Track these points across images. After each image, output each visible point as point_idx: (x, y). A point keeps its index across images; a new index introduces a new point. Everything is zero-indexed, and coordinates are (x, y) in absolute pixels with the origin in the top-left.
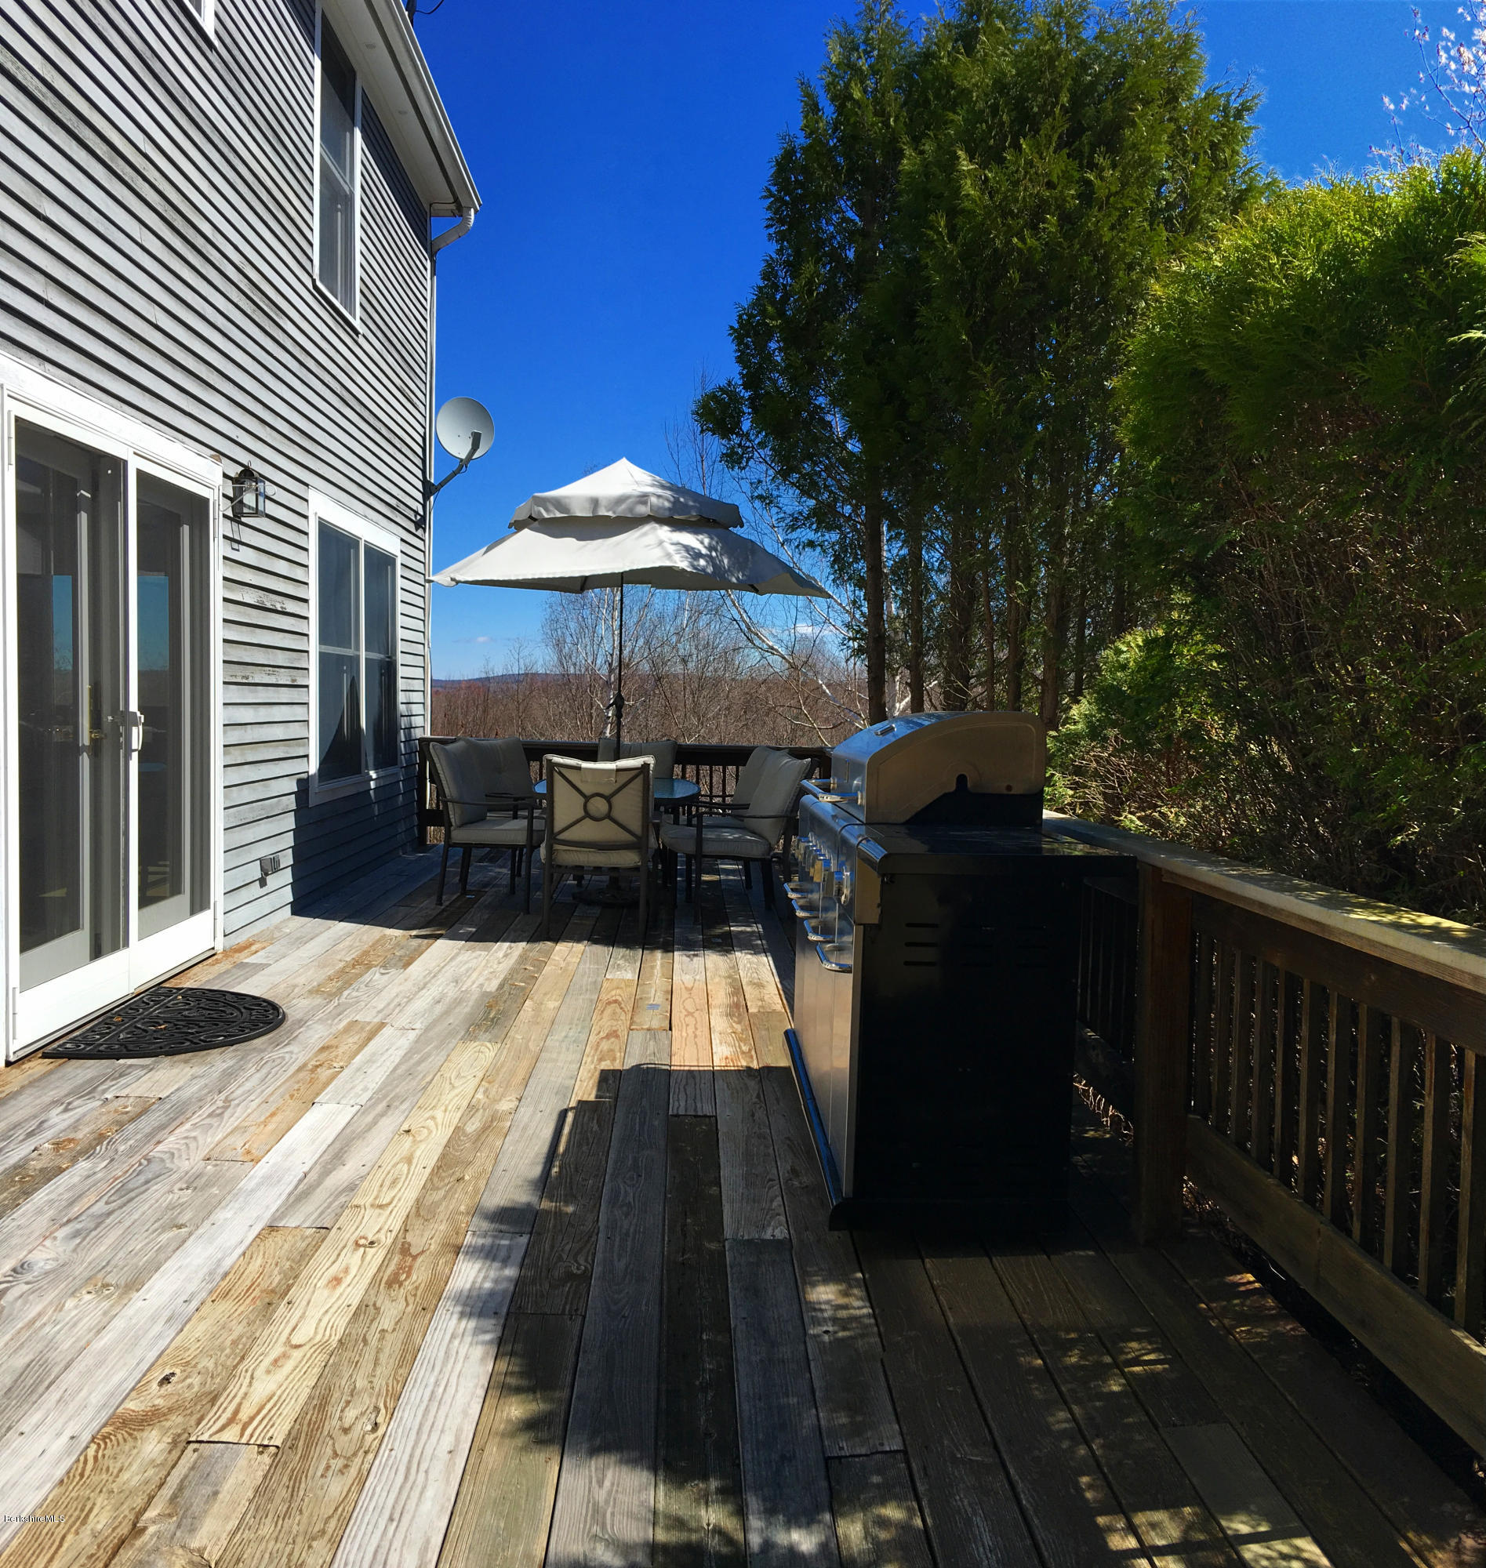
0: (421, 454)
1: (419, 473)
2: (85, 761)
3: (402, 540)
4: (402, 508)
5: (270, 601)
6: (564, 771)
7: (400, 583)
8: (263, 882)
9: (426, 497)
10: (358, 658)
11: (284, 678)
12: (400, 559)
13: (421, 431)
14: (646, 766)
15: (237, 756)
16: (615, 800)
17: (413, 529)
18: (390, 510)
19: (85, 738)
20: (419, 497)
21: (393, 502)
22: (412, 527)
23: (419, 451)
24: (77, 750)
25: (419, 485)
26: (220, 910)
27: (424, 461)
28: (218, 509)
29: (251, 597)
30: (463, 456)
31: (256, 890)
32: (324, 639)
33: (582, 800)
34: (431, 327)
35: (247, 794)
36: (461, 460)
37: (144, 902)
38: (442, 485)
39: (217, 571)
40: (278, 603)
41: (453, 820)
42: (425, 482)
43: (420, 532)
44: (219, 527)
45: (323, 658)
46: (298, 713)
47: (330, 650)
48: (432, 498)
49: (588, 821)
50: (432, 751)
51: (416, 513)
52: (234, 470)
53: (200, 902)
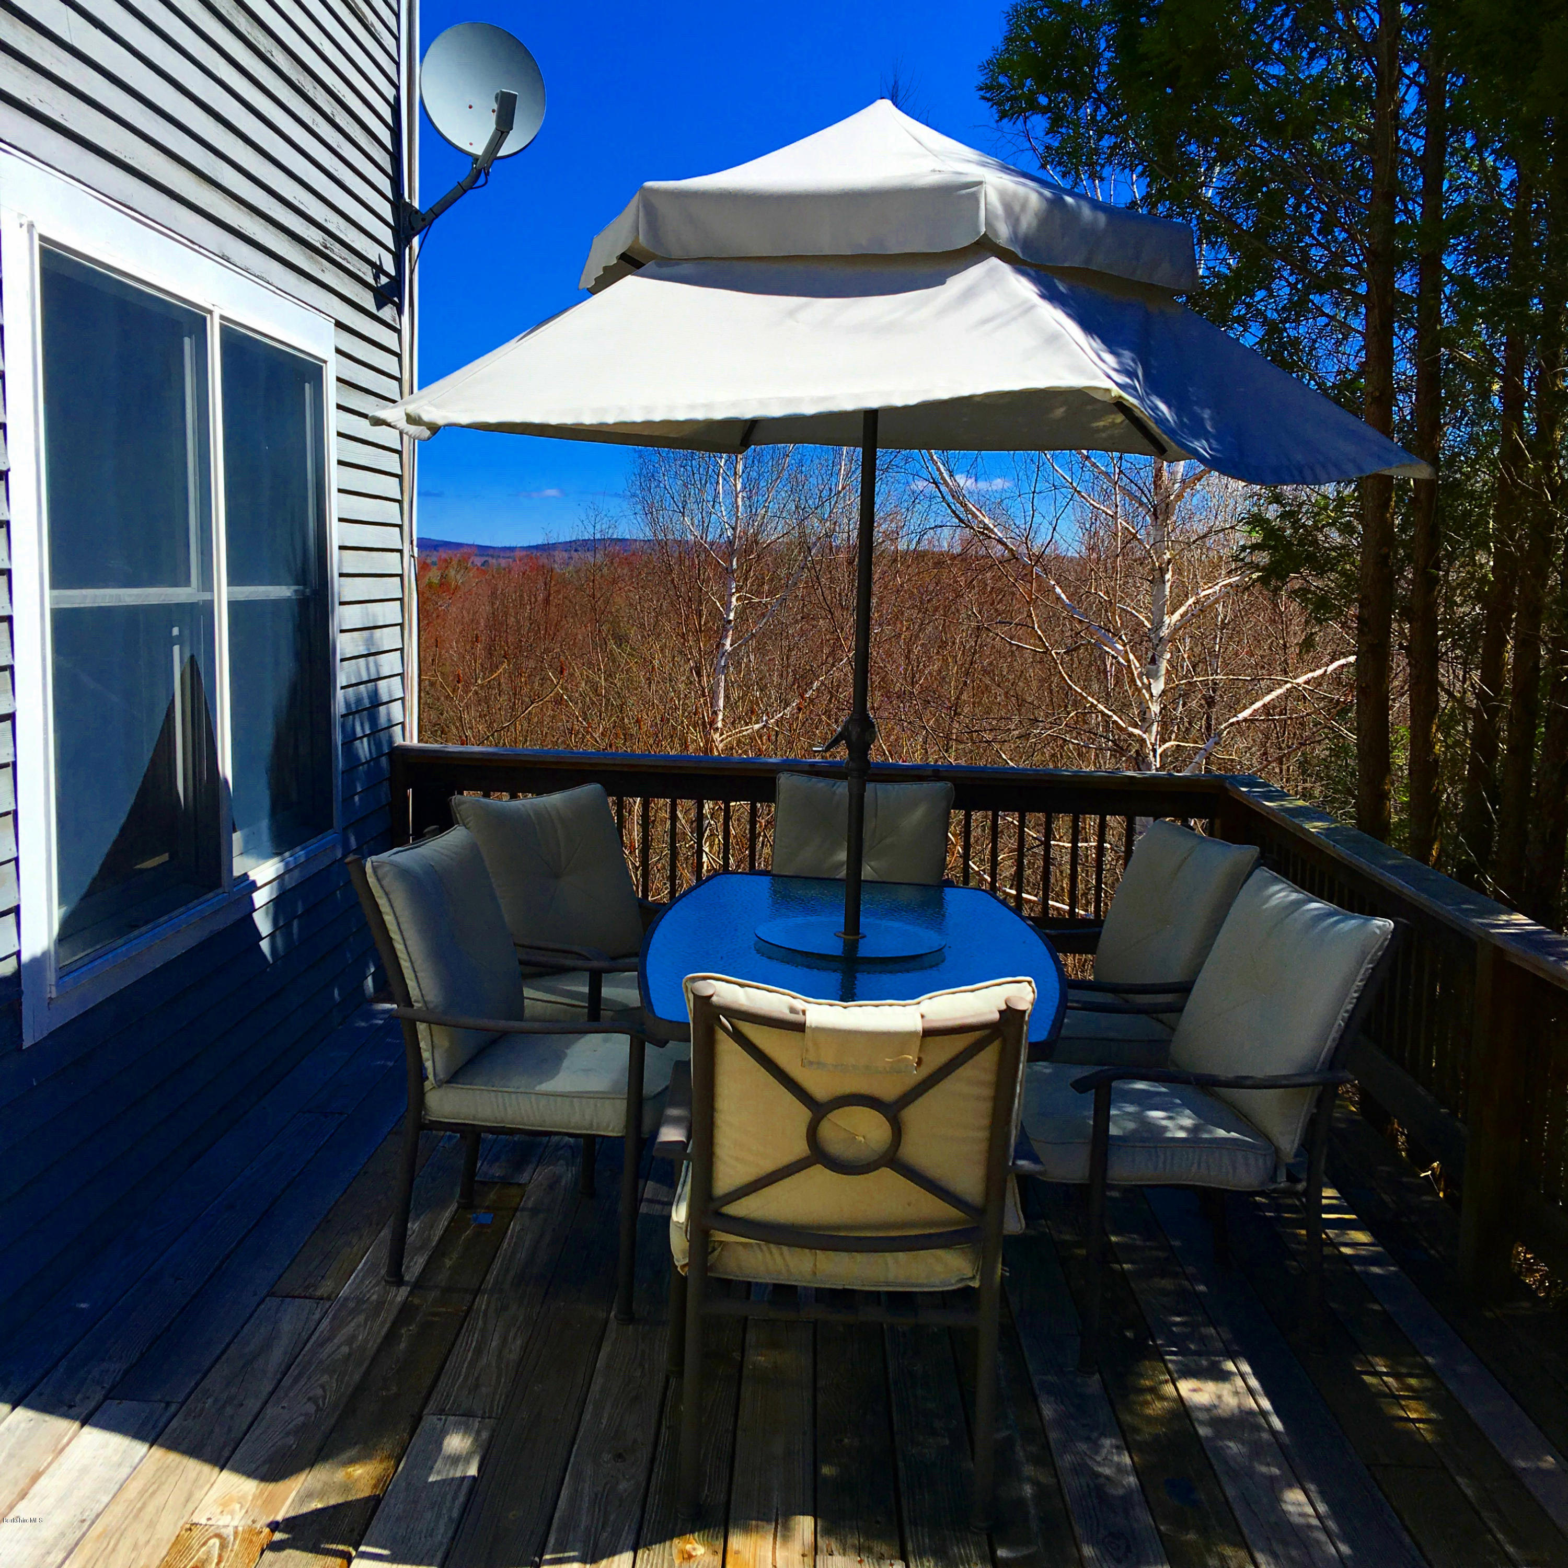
0: (388, 143)
1: (385, 185)
3: (339, 324)
4: (338, 253)
6: (747, 1029)
7: (334, 420)
9: (402, 235)
10: (207, 609)
12: (333, 369)
13: (390, 93)
14: (1010, 1015)
16: (912, 1115)
17: (370, 305)
18: (305, 252)
20: (387, 236)
21: (314, 236)
22: (367, 300)
23: (385, 136)
25: (386, 210)
27: (396, 158)
30: (478, 149)
33: (803, 1115)
36: (475, 158)
38: (436, 213)
41: (428, 1064)
42: (398, 203)
43: (388, 313)
48: (416, 241)
49: (819, 1175)
50: (371, 880)
51: (378, 270)
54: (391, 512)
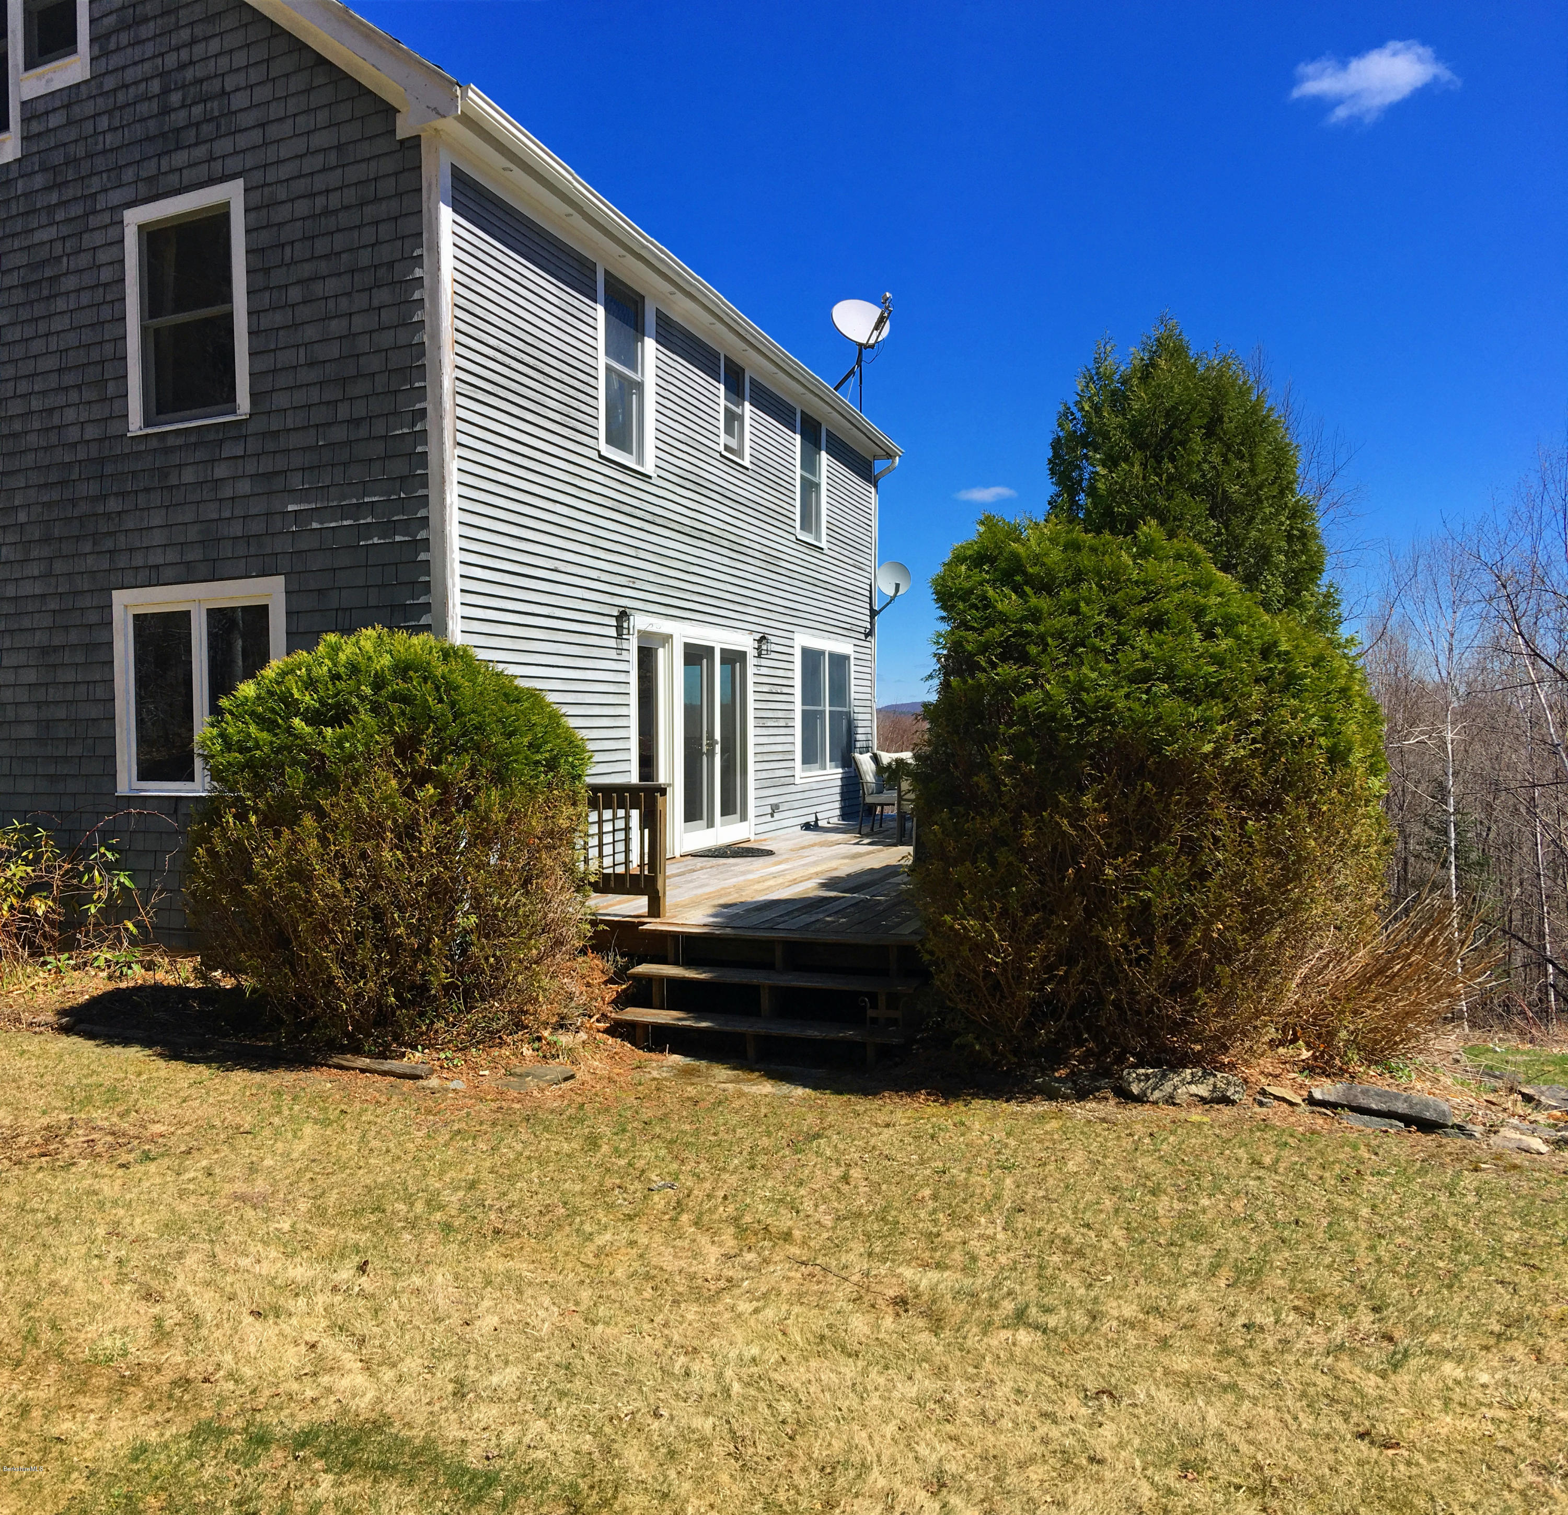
0: (869, 597)
1: (868, 607)
2: (705, 758)
3: (855, 646)
4: (854, 628)
5: (775, 689)
7: (853, 669)
8: (772, 816)
9: (873, 618)
10: (824, 711)
11: (782, 723)
12: (853, 656)
13: (868, 582)
15: (760, 758)
17: (863, 638)
18: (846, 631)
19: (705, 749)
20: (868, 619)
21: (848, 626)
23: (867, 593)
24: (702, 754)
25: (868, 613)
26: (753, 823)
27: (871, 600)
28: (751, 653)
29: (766, 688)
31: (769, 818)
32: (804, 703)
34: (875, 523)
35: (764, 775)
36: (891, 596)
37: (723, 814)
38: (882, 609)
39: (750, 679)
40: (779, 689)
42: (872, 610)
43: (868, 639)
44: (751, 661)
45: (804, 713)
46: (789, 739)
47: (807, 708)
48: (876, 618)
51: (867, 629)
52: (758, 636)
53: (744, 818)
54: (868, 690)
